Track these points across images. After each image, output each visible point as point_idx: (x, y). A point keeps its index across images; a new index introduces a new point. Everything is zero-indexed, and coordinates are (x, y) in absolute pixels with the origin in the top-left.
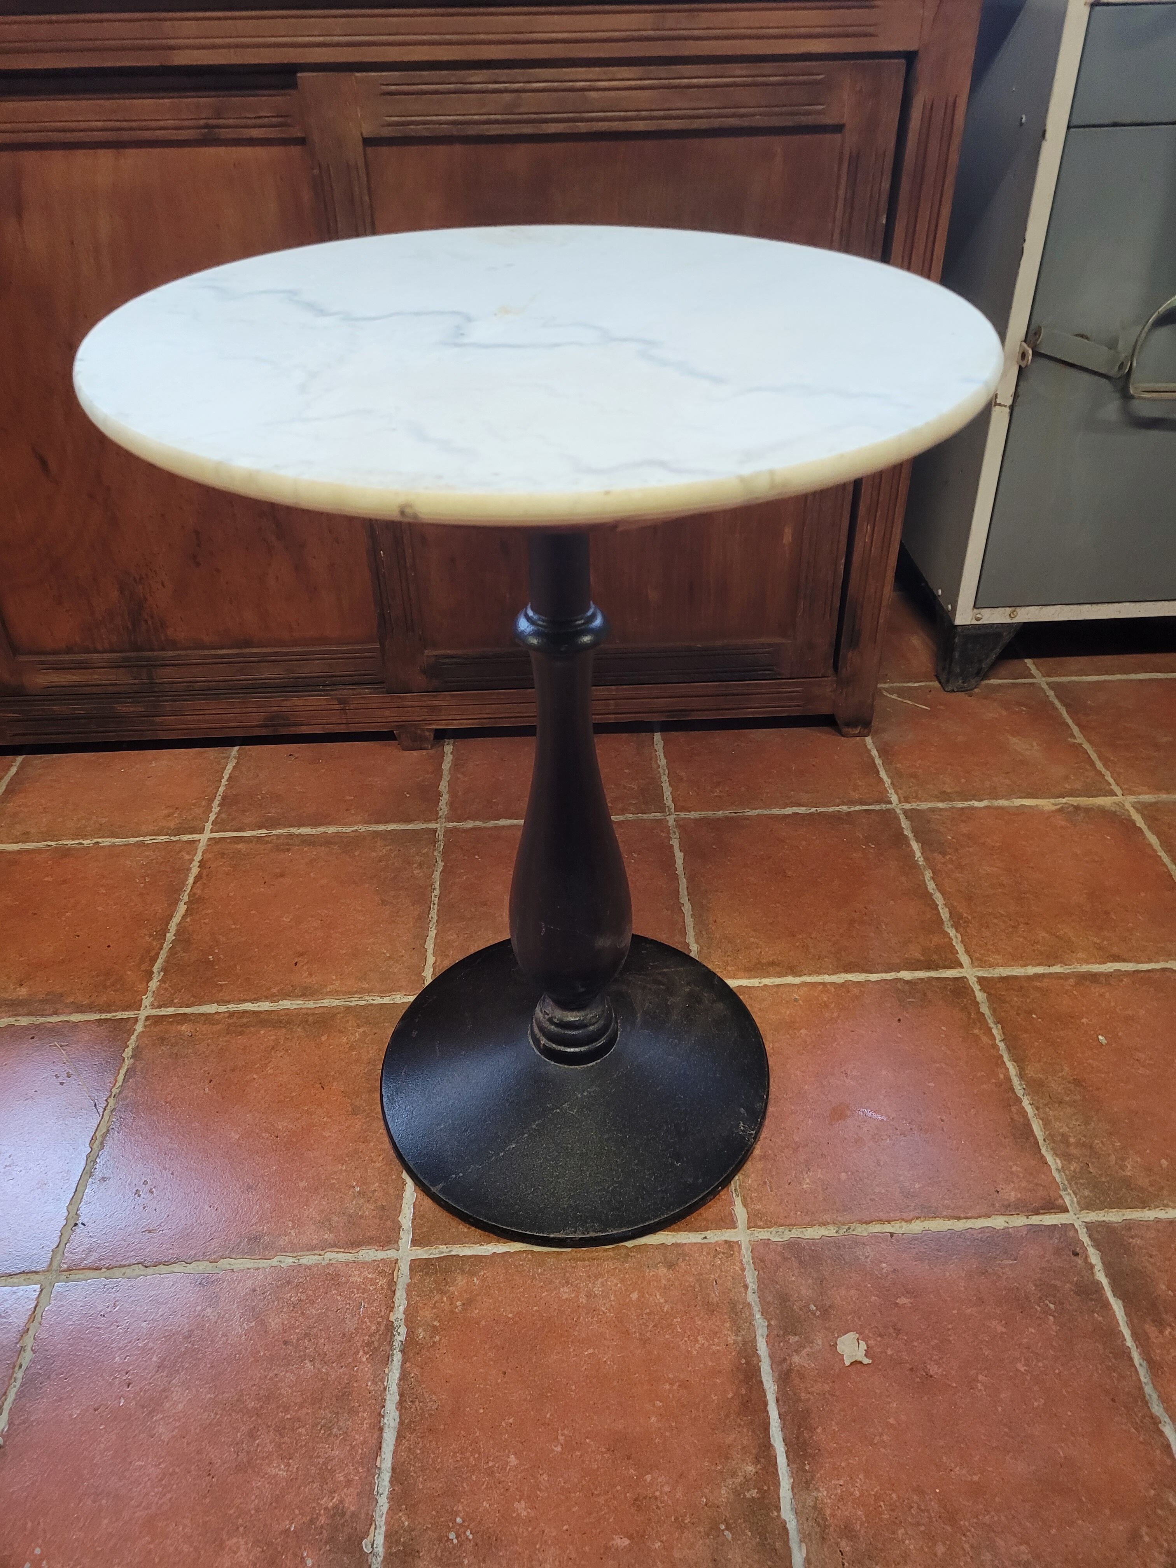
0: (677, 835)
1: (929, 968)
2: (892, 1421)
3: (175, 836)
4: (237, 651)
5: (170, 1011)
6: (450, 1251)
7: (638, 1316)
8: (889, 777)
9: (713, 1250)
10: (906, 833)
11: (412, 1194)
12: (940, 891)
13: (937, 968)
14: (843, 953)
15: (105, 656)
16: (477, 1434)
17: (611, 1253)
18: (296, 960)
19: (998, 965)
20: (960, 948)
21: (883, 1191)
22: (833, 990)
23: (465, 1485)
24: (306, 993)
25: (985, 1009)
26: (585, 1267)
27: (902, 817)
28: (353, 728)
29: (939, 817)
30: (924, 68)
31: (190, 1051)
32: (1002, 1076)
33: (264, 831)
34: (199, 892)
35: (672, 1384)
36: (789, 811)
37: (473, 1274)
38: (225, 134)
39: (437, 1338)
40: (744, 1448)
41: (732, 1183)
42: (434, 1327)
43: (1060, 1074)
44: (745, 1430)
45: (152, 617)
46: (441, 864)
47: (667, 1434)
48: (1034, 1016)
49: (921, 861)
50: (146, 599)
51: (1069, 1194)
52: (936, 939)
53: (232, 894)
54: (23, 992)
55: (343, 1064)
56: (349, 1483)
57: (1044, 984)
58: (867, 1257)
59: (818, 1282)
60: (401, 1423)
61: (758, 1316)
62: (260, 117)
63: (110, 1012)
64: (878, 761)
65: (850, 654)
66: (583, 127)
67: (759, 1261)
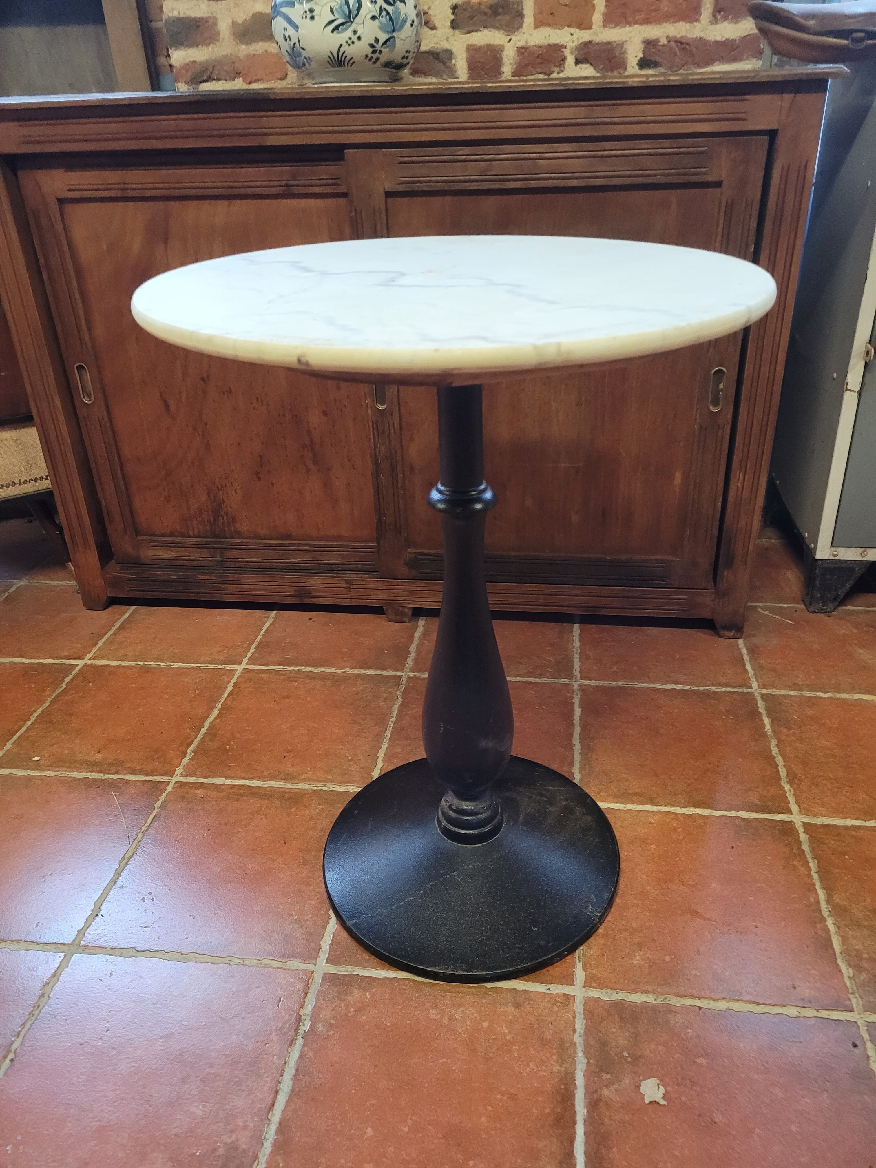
0: (579, 696)
1: (763, 811)
2: (677, 1153)
3: (221, 665)
4: (281, 542)
5: (193, 779)
6: (353, 971)
7: (485, 1040)
8: (754, 669)
9: (553, 1000)
10: (760, 710)
11: (334, 926)
12: (781, 755)
13: (770, 812)
14: (695, 793)
15: (194, 539)
16: (347, 1108)
17: (474, 990)
18: (285, 755)
19: (821, 815)
20: (791, 799)
21: (699, 974)
22: (682, 819)
23: (330, 1144)
24: (288, 777)
25: (805, 847)
26: (451, 997)
27: (759, 699)
28: (355, 603)
29: (789, 702)
30: (781, 142)
31: (200, 808)
32: (812, 900)
33: (282, 667)
34: (229, 703)
35: (503, 1095)
36: (669, 686)
37: (366, 990)
38: (296, 190)
39: (331, 1033)
40: (551, 1153)
41: (577, 951)
42: (331, 1024)
43: (863, 904)
44: (555, 1140)
45: (227, 515)
46: (400, 700)
47: (493, 1132)
48: (847, 857)
49: (769, 732)
50: (224, 502)
51: (856, 997)
52: (773, 791)
53: (250, 707)
54: (99, 757)
55: (303, 829)
56: (245, 1127)
57: (860, 834)
58: (677, 1023)
59: (634, 1035)
60: (293, 1091)
61: (580, 1054)
62: (320, 179)
63: (152, 776)
64: (746, 657)
65: (726, 573)
66: (533, 184)
67: (589, 1013)
